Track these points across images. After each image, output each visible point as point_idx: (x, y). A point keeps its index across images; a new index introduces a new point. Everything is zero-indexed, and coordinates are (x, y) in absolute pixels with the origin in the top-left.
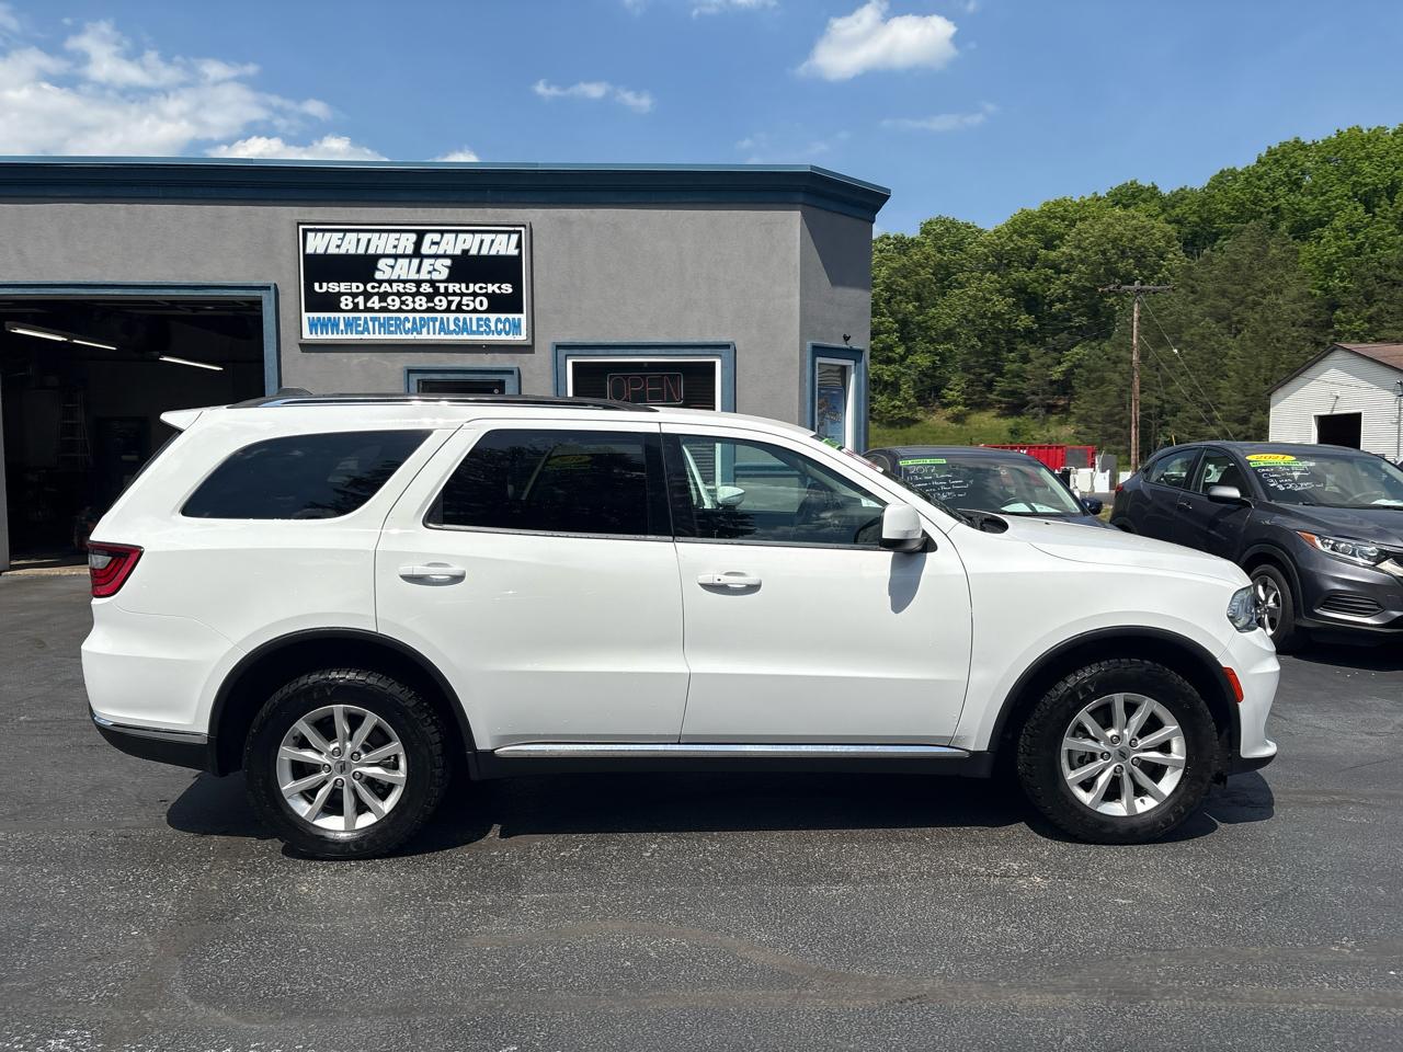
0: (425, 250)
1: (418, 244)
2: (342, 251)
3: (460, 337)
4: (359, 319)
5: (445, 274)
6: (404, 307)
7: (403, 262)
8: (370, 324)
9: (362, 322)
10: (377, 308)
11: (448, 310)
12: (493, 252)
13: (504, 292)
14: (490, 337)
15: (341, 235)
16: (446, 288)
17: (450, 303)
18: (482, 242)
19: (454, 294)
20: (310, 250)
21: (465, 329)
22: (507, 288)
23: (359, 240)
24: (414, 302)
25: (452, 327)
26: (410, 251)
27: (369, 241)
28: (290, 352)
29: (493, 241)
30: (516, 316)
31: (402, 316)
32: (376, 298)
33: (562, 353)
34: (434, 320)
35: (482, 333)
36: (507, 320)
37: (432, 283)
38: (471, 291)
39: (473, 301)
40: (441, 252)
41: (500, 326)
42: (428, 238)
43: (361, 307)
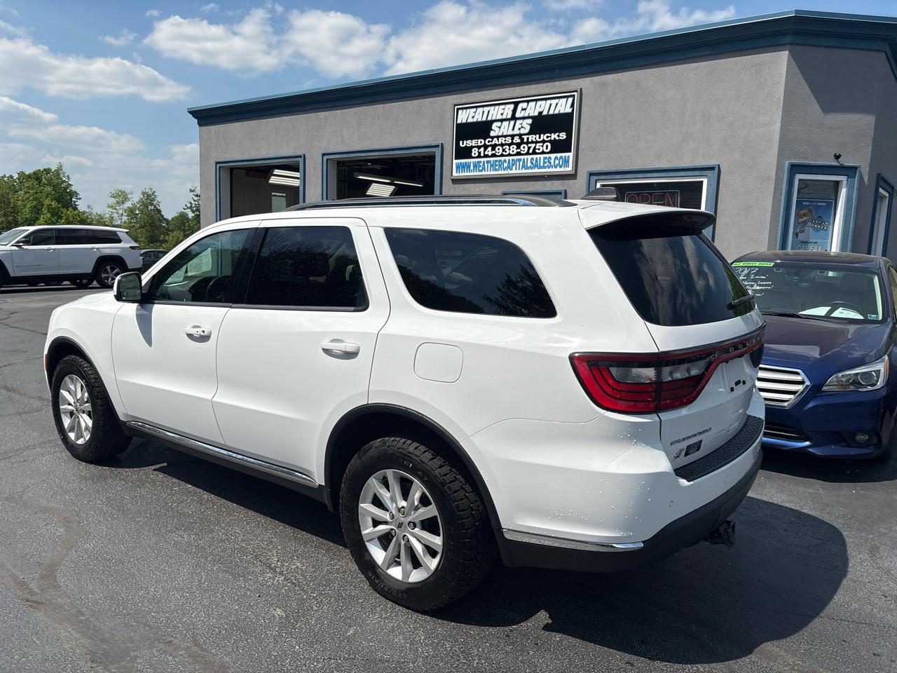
0: (518, 115)
1: (514, 111)
2: (475, 120)
3: (533, 171)
4: (480, 162)
5: (528, 128)
6: (504, 153)
7: (506, 123)
8: (486, 165)
9: (481, 164)
10: (490, 155)
11: (528, 153)
12: (557, 112)
13: (561, 138)
14: (551, 170)
15: (474, 110)
16: (528, 139)
17: (529, 148)
18: (551, 105)
19: (532, 142)
20: (459, 122)
21: (536, 166)
22: (563, 136)
23: (483, 112)
24: (509, 149)
25: (529, 164)
26: (509, 116)
27: (489, 111)
28: (447, 183)
29: (557, 104)
30: (567, 154)
31: (503, 158)
32: (490, 148)
33: (594, 178)
34: (520, 160)
35: (545, 168)
36: (561, 157)
37: (520, 136)
38: (541, 139)
39: (542, 146)
40: (526, 115)
41: (557, 162)
42: (520, 106)
43: (482, 155)
